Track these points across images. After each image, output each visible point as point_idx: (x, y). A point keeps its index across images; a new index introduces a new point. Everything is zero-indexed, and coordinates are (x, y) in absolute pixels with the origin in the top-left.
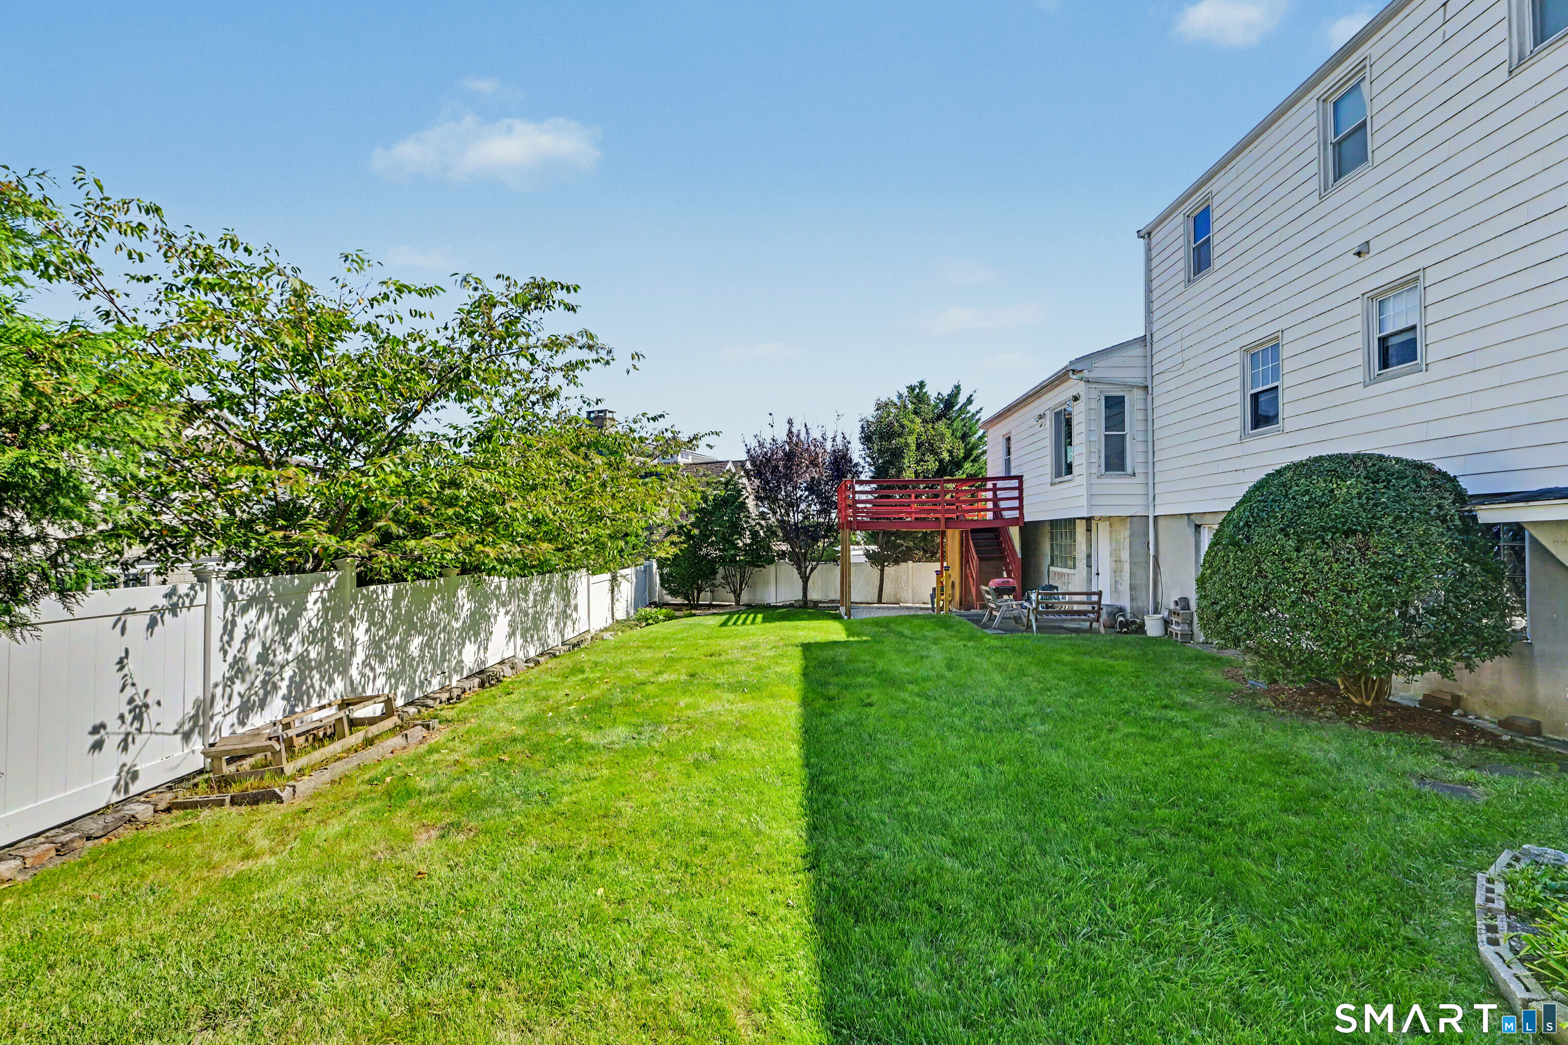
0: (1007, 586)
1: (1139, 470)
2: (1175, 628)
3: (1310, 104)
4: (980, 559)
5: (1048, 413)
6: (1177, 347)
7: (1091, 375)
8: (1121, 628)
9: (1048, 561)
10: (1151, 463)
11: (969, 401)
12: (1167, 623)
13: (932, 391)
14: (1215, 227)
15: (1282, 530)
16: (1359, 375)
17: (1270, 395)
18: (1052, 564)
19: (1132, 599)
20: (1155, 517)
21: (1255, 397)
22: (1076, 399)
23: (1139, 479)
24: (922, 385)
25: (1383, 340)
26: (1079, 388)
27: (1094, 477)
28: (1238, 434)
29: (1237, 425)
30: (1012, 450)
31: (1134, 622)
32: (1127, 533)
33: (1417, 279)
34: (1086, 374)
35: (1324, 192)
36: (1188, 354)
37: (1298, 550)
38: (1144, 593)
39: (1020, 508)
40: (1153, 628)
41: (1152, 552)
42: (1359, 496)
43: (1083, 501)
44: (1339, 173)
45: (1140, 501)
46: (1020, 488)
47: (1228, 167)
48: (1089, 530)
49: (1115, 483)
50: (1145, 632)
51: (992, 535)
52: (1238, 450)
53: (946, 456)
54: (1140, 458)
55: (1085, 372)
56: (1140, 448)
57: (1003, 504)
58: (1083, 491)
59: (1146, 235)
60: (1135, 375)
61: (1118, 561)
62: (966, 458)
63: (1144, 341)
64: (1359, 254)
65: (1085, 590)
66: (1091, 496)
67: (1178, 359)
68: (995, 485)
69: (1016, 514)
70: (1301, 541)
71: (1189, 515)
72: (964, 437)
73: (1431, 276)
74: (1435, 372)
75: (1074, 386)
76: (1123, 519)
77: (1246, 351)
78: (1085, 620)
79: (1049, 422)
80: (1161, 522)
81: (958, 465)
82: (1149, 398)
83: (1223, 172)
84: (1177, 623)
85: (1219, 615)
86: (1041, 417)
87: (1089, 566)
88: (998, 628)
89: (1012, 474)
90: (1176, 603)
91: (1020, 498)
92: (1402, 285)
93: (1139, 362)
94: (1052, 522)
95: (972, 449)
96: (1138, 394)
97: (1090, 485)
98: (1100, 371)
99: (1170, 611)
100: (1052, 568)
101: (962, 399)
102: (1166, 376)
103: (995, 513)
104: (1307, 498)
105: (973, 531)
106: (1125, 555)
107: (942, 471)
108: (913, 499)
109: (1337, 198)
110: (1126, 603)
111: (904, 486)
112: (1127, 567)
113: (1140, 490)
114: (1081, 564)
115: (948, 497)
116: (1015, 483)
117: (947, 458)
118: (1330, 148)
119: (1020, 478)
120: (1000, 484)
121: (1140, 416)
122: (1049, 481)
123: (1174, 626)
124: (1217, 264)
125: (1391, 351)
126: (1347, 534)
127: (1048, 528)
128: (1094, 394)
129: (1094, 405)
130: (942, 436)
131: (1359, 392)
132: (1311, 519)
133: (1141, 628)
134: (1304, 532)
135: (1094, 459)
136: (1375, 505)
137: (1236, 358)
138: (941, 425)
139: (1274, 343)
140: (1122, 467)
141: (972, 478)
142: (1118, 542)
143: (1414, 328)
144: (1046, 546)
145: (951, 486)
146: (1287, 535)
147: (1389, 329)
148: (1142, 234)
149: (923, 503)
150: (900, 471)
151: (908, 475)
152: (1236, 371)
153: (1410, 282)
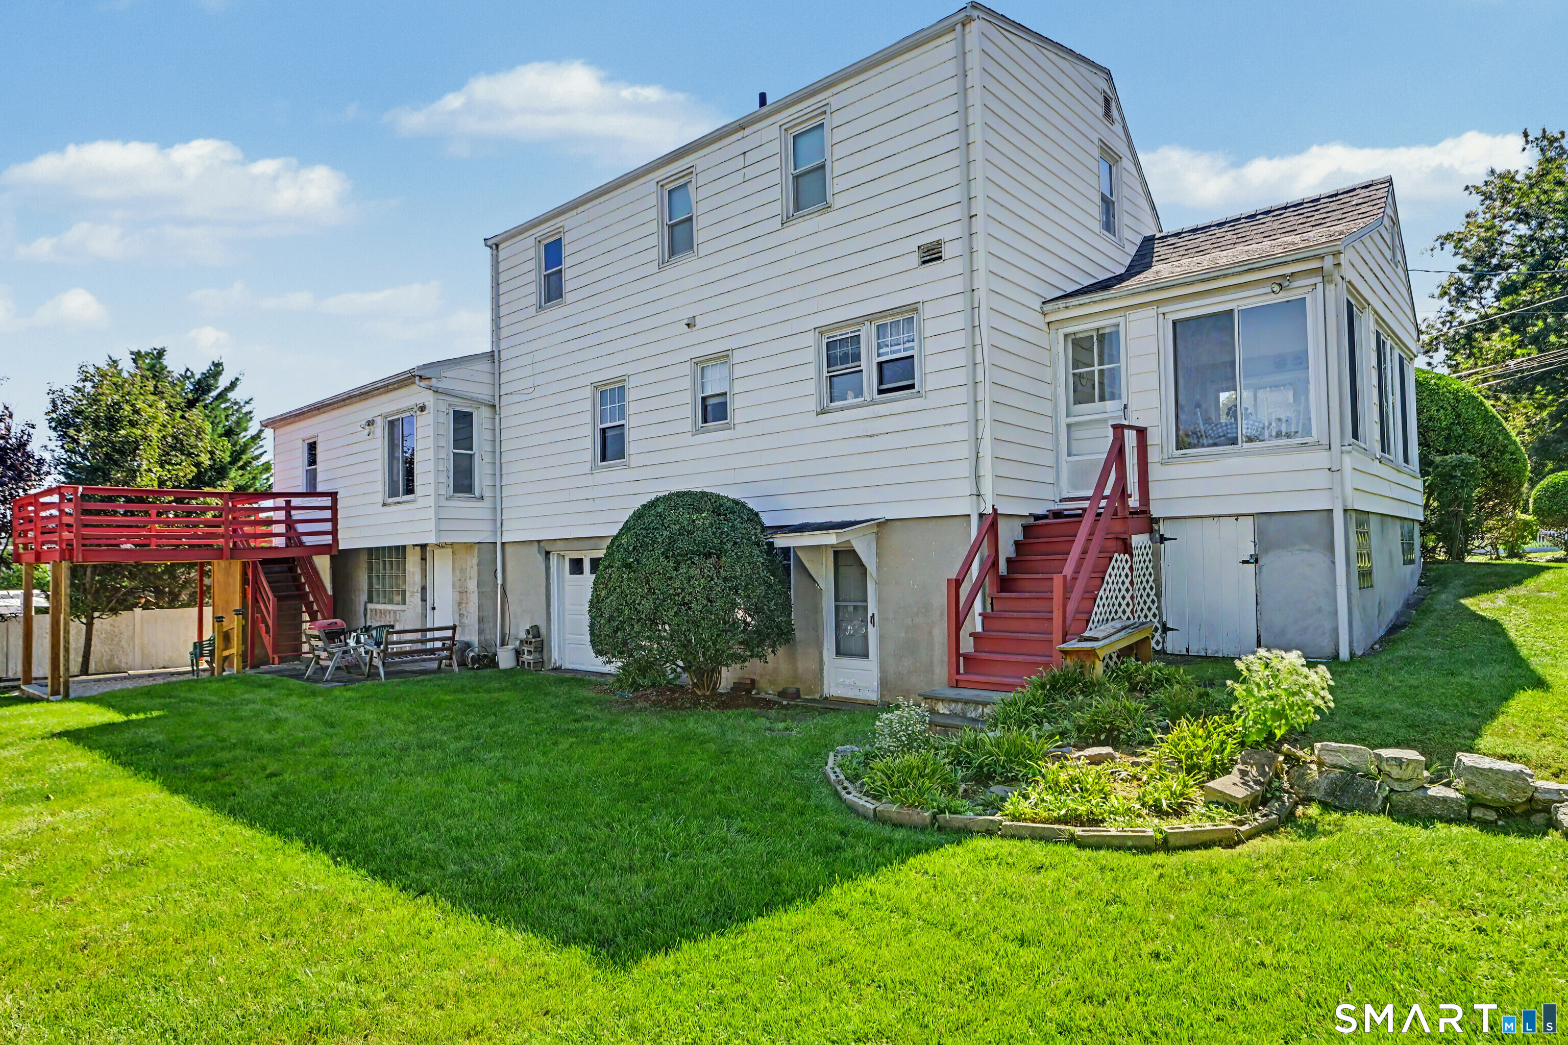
0: (334, 628)
1: (487, 493)
2: (526, 657)
3: (649, 184)
4: (279, 599)
5: (379, 421)
6: (529, 371)
7: (443, 385)
8: (473, 664)
9: (364, 597)
10: (498, 486)
11: (233, 385)
12: (518, 653)
13: (174, 364)
14: (567, 262)
15: (663, 553)
16: (688, 425)
17: (617, 432)
18: (370, 600)
19: (481, 632)
20: (503, 544)
21: (603, 431)
22: (422, 409)
23: (487, 503)
24: (161, 353)
25: (704, 399)
26: (428, 398)
27: (442, 498)
28: (589, 465)
29: (588, 455)
30: (319, 459)
31: (485, 657)
32: (475, 561)
33: (727, 356)
34: (434, 382)
35: (662, 264)
36: (538, 380)
37: (676, 569)
38: (491, 625)
39: (334, 533)
40: (505, 659)
41: (499, 581)
42: (711, 525)
43: (431, 525)
44: (672, 253)
45: (488, 526)
46: (334, 508)
47: (580, 209)
48: (424, 559)
49: (463, 506)
50: (497, 664)
51: (285, 567)
52: (589, 480)
53: (205, 459)
54: (488, 481)
55: (434, 380)
56: (488, 470)
57: (301, 528)
58: (431, 513)
59: (494, 245)
60: (483, 392)
61: (463, 592)
62: (233, 463)
63: (492, 357)
64: (688, 325)
65: (419, 627)
66: (439, 519)
67: (528, 383)
68: (288, 502)
69: (328, 539)
70: (678, 563)
71: (539, 541)
72: (229, 433)
73: (737, 357)
74: (740, 430)
75: (416, 395)
76: (469, 546)
77: (596, 387)
78: (431, 660)
79: (380, 429)
80: (509, 549)
81: (221, 472)
82: (497, 417)
83: (574, 212)
84: (530, 652)
85: (616, 632)
86: (370, 423)
87: (424, 600)
88: (332, 681)
89: (320, 489)
90: (528, 631)
91: (334, 520)
92: (718, 358)
93: (487, 378)
94: (370, 551)
95: (243, 451)
96: (485, 412)
97: (438, 507)
98: (450, 381)
99: (521, 642)
100: (370, 606)
101: (223, 382)
102: (516, 398)
103: (289, 539)
104: (677, 527)
105: (264, 562)
106: (472, 585)
107: (199, 480)
108: (154, 517)
109: (670, 273)
110: (474, 639)
111: (141, 497)
112: (474, 599)
113: (487, 515)
114: (414, 599)
115: (209, 515)
116: (327, 502)
117: (208, 463)
118: (666, 228)
119: (333, 495)
120: (295, 502)
121: (487, 435)
122: (381, 501)
123: (525, 656)
124: (568, 297)
125: (709, 408)
126: (708, 555)
127: (364, 558)
128: (443, 407)
129: (442, 418)
130: (200, 431)
131: (688, 439)
132: (683, 544)
133: (492, 662)
134: (679, 554)
135: (443, 479)
136: (722, 533)
137: (588, 392)
138: (196, 414)
139: (620, 385)
140: (469, 489)
141: (241, 492)
142: (463, 571)
143: (725, 394)
144: (362, 579)
145: (214, 501)
146: (667, 557)
147: (708, 392)
148: (489, 243)
149: (168, 524)
150: (133, 473)
151: (147, 481)
152: (588, 405)
153: (723, 357)
